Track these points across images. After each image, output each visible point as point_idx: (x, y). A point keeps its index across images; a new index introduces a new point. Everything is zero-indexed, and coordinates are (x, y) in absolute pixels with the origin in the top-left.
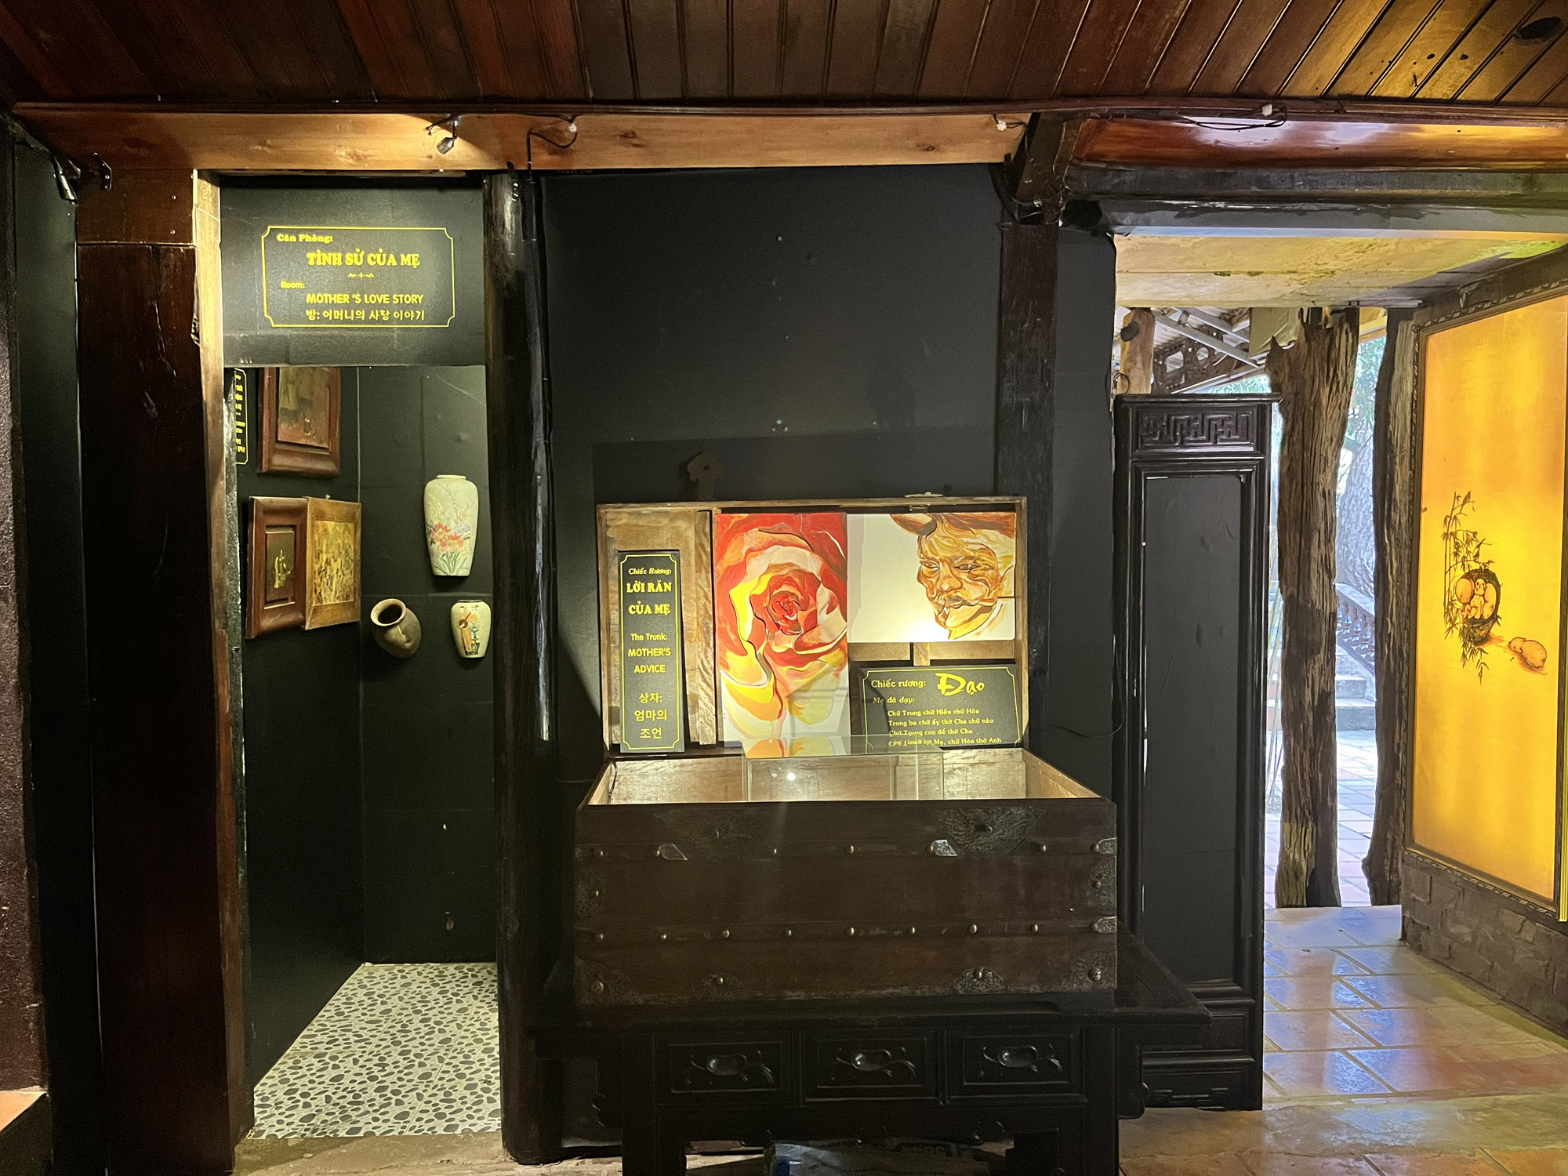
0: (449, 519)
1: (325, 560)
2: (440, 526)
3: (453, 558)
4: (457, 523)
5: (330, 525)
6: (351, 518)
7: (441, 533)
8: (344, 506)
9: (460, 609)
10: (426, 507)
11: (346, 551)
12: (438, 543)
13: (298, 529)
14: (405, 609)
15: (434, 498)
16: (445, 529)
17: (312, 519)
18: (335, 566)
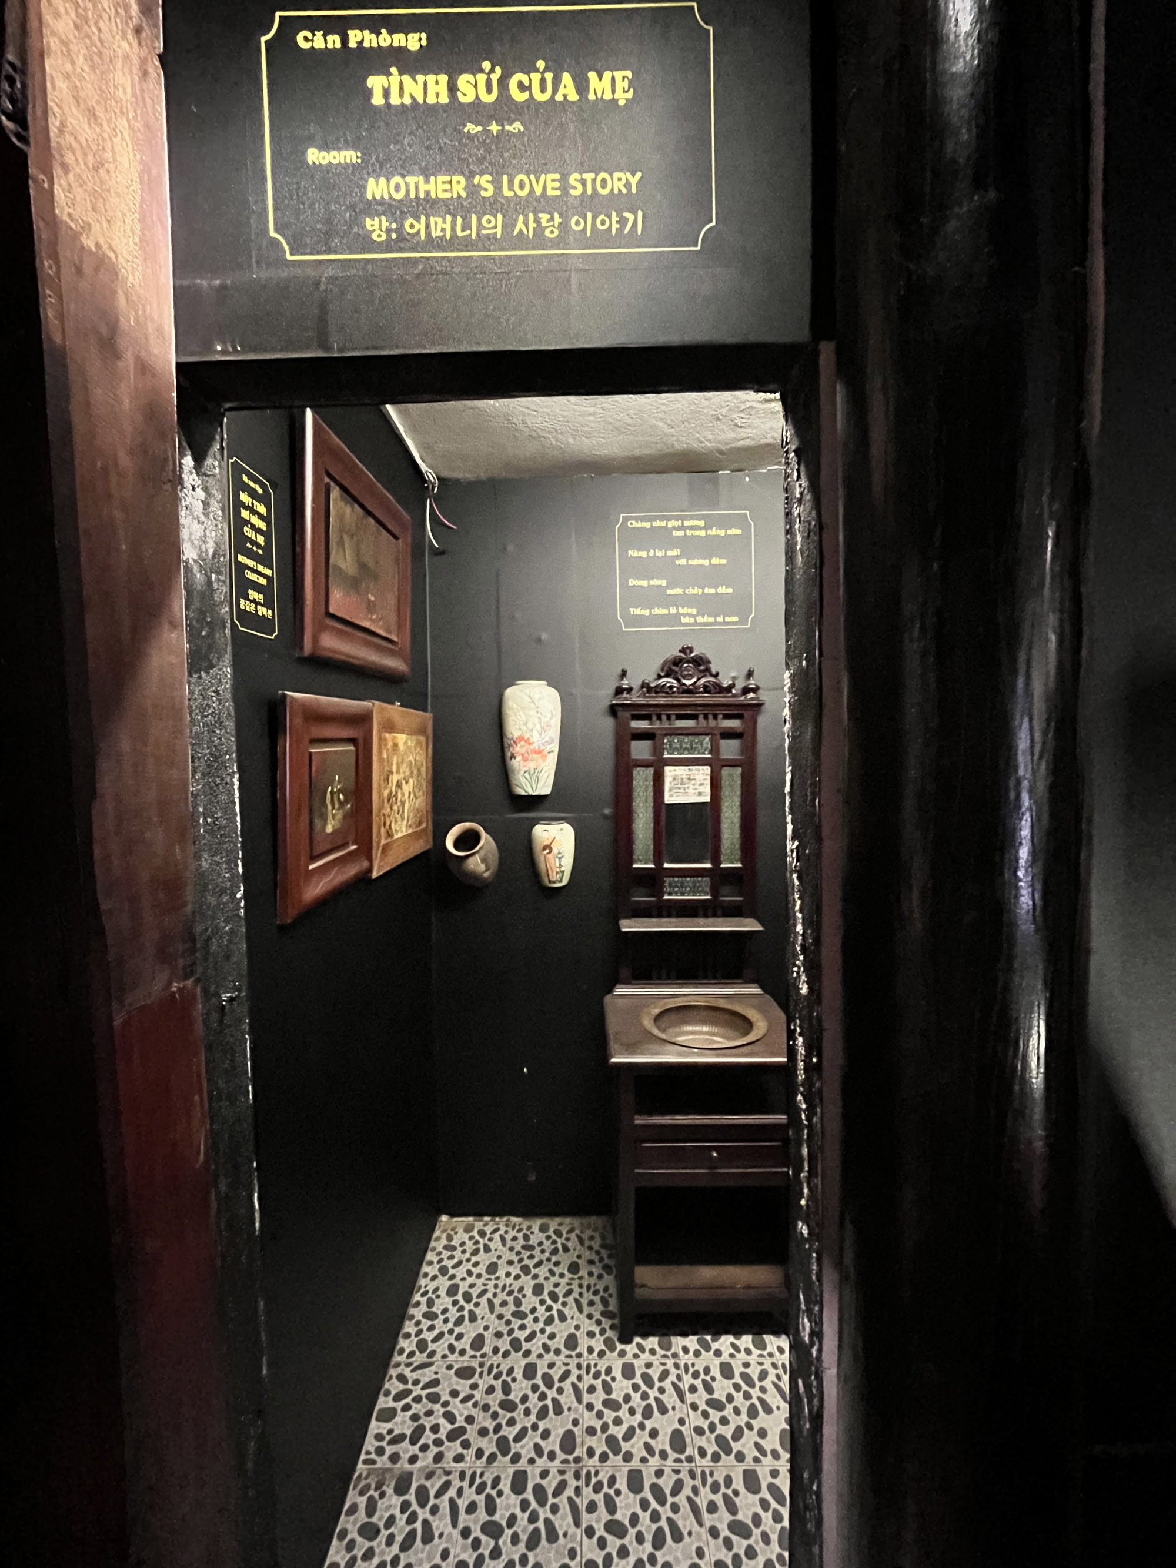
0: (532, 730)
1: (395, 782)
2: (521, 738)
3: (534, 774)
4: (540, 734)
5: (401, 738)
6: (421, 731)
7: (522, 747)
8: (416, 716)
9: (542, 833)
10: (505, 717)
11: (419, 770)
12: (519, 758)
13: (361, 742)
14: (484, 835)
15: (515, 706)
16: (528, 742)
17: (380, 732)
18: (407, 788)
